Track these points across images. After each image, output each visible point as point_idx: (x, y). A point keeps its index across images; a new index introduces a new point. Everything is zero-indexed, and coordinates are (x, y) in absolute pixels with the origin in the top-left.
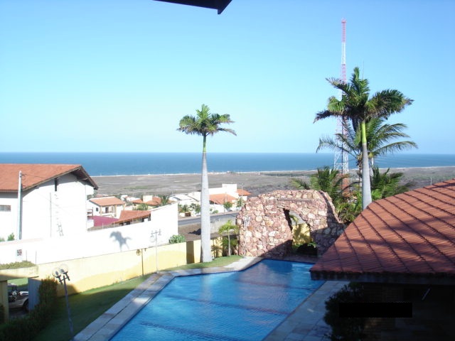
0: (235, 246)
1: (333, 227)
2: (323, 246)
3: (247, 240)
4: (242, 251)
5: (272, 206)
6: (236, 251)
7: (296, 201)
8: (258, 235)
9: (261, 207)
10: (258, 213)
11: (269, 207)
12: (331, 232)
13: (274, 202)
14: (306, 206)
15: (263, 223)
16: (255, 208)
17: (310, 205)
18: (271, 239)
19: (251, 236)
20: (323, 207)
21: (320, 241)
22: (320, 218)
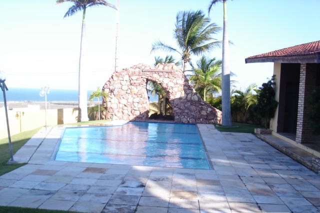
0: (102, 112)
1: (189, 94)
2: (180, 109)
3: (114, 106)
4: (109, 116)
5: (137, 77)
6: (104, 117)
7: (158, 72)
8: (124, 101)
9: (127, 78)
10: (123, 83)
11: (134, 78)
12: (187, 97)
13: (139, 73)
14: (167, 76)
15: (129, 92)
16: (122, 79)
17: (170, 75)
18: (136, 104)
19: (117, 102)
20: (181, 77)
21: (177, 105)
22: (178, 86)
